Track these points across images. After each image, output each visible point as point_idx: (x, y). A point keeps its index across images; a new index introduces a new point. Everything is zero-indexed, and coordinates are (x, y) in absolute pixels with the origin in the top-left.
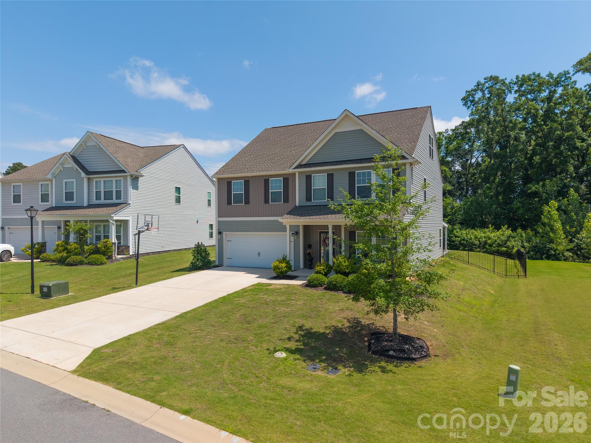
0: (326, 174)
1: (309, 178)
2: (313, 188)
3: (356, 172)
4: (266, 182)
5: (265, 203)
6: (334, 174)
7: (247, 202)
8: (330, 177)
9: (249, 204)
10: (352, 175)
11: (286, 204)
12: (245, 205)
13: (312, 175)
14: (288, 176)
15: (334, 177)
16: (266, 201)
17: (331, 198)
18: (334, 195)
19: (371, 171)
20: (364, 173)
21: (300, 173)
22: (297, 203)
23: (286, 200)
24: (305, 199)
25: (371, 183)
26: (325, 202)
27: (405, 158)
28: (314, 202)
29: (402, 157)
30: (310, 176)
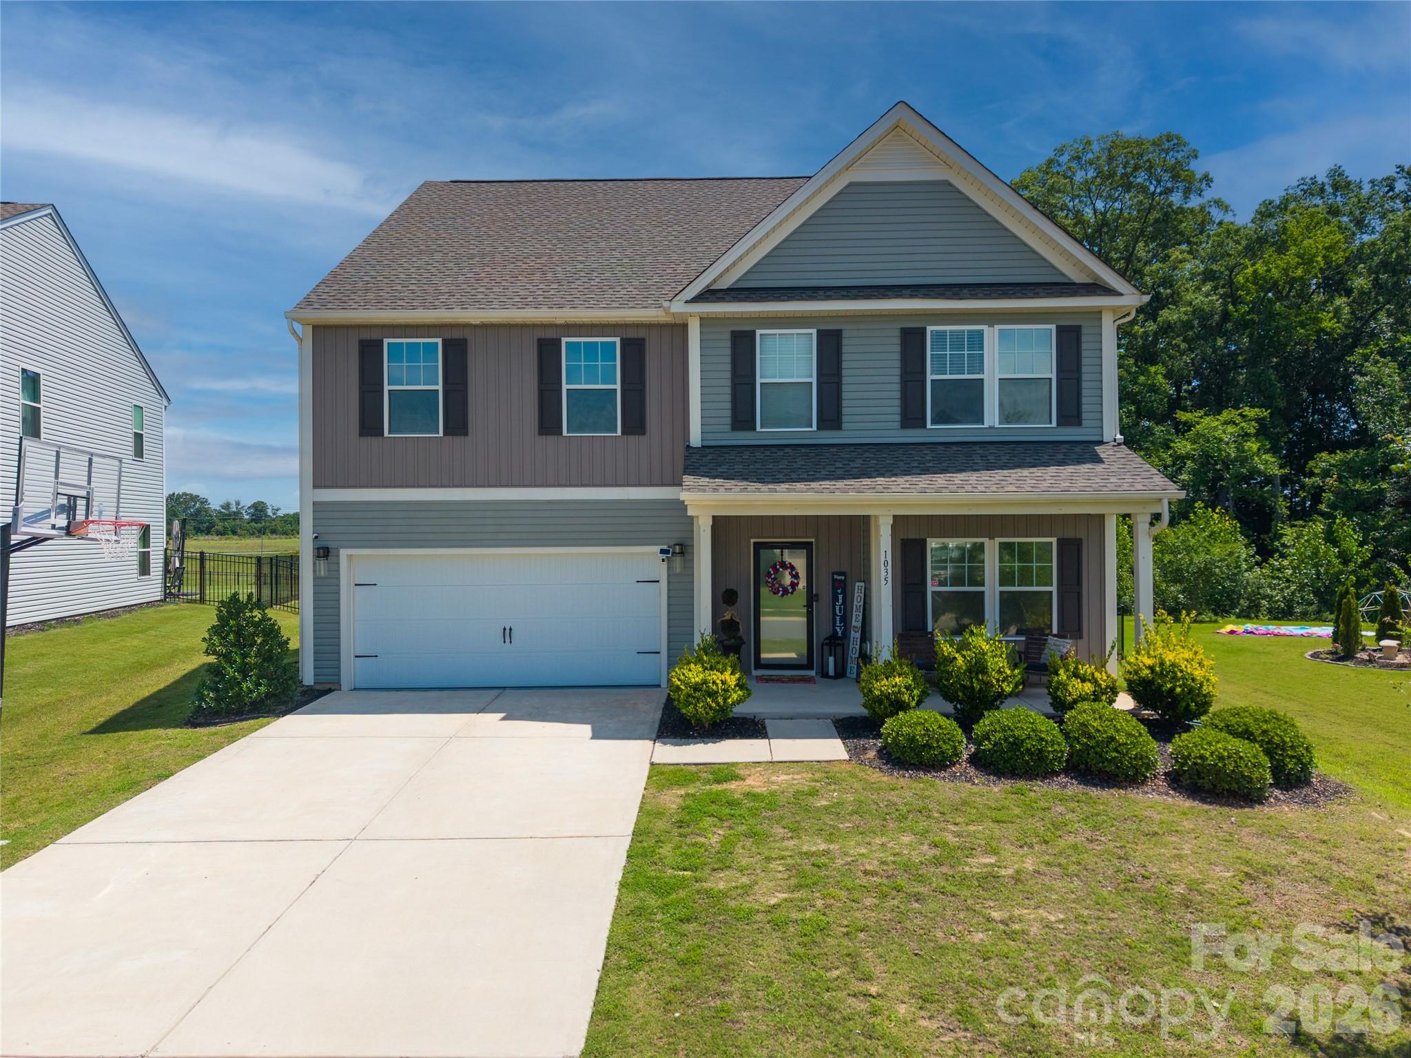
0: (814, 331)
1: (743, 343)
2: (759, 381)
3: (929, 329)
4: (547, 349)
5: (541, 433)
6: (845, 334)
7: (457, 425)
8: (830, 343)
9: (466, 434)
10: (912, 339)
11: (633, 439)
12: (447, 438)
13: (758, 332)
14: (641, 334)
15: (845, 342)
16: (548, 424)
17: (831, 416)
18: (845, 411)
19: (985, 328)
20: (957, 337)
21: (705, 321)
22: (696, 439)
23: (635, 424)
24: (729, 421)
25: (981, 371)
26: (808, 431)
27: (1109, 291)
28: (764, 432)
29: (1096, 288)
30: (751, 335)
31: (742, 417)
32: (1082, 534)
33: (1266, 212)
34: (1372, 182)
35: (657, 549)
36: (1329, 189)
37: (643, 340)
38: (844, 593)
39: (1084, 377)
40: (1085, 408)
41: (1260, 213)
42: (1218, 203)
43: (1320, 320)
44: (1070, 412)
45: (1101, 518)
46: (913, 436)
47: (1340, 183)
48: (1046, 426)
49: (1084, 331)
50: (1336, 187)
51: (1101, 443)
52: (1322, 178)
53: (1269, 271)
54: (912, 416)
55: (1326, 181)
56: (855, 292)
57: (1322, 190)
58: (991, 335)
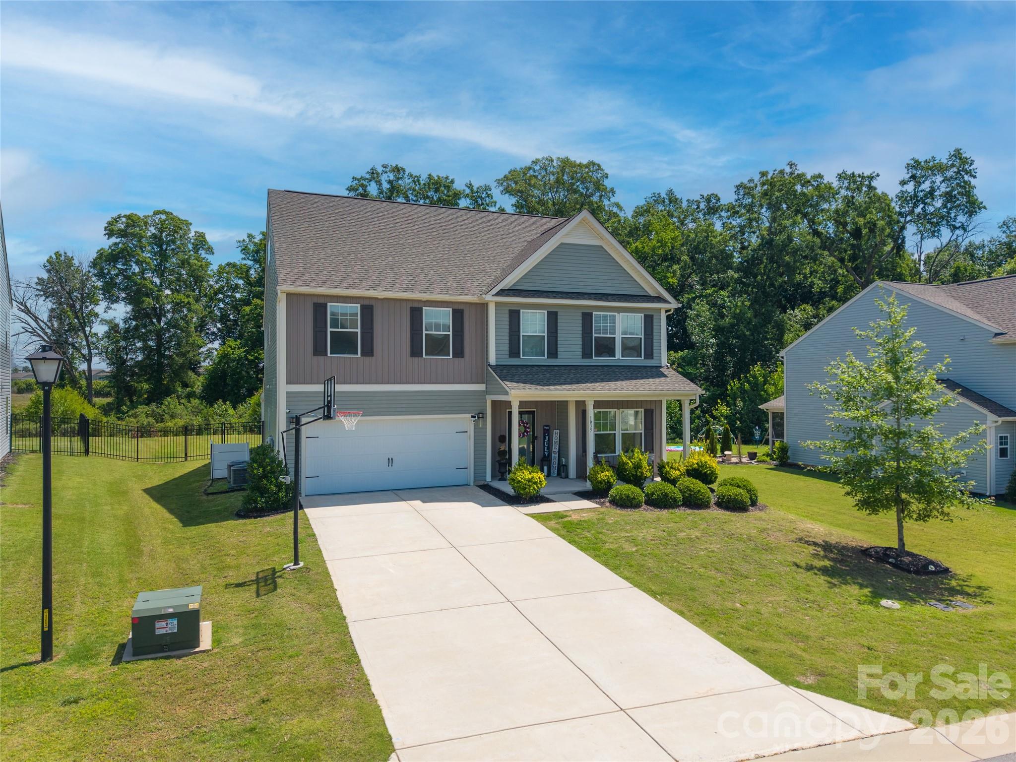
0: (546, 312)
1: (514, 316)
2: (522, 334)
3: (594, 313)
4: (416, 312)
5: (412, 356)
6: (559, 314)
7: (368, 351)
8: (553, 317)
9: (372, 355)
10: (587, 318)
11: (457, 360)
12: (362, 357)
13: (521, 311)
14: (461, 307)
15: (559, 317)
16: (415, 352)
17: (553, 353)
18: (559, 349)
19: (616, 314)
20: (605, 317)
21: (497, 304)
22: (492, 360)
23: (459, 353)
24: (508, 353)
25: (614, 333)
26: (544, 360)
27: (666, 301)
28: (525, 359)
29: (659, 299)
30: (518, 312)
31: (514, 351)
32: (653, 407)
33: (640, 212)
34: (688, 200)
35: (469, 415)
36: (667, 202)
37: (463, 310)
38: (548, 435)
39: (654, 338)
40: (654, 351)
41: (636, 212)
42: (617, 205)
43: (668, 278)
44: (649, 355)
45: (661, 401)
46: (587, 362)
47: (673, 199)
48: (640, 361)
49: (654, 317)
50: (670, 201)
51: (661, 367)
52: (663, 195)
53: (643, 247)
54: (586, 354)
55: (665, 196)
56: (564, 295)
57: (664, 201)
58: (619, 317)
